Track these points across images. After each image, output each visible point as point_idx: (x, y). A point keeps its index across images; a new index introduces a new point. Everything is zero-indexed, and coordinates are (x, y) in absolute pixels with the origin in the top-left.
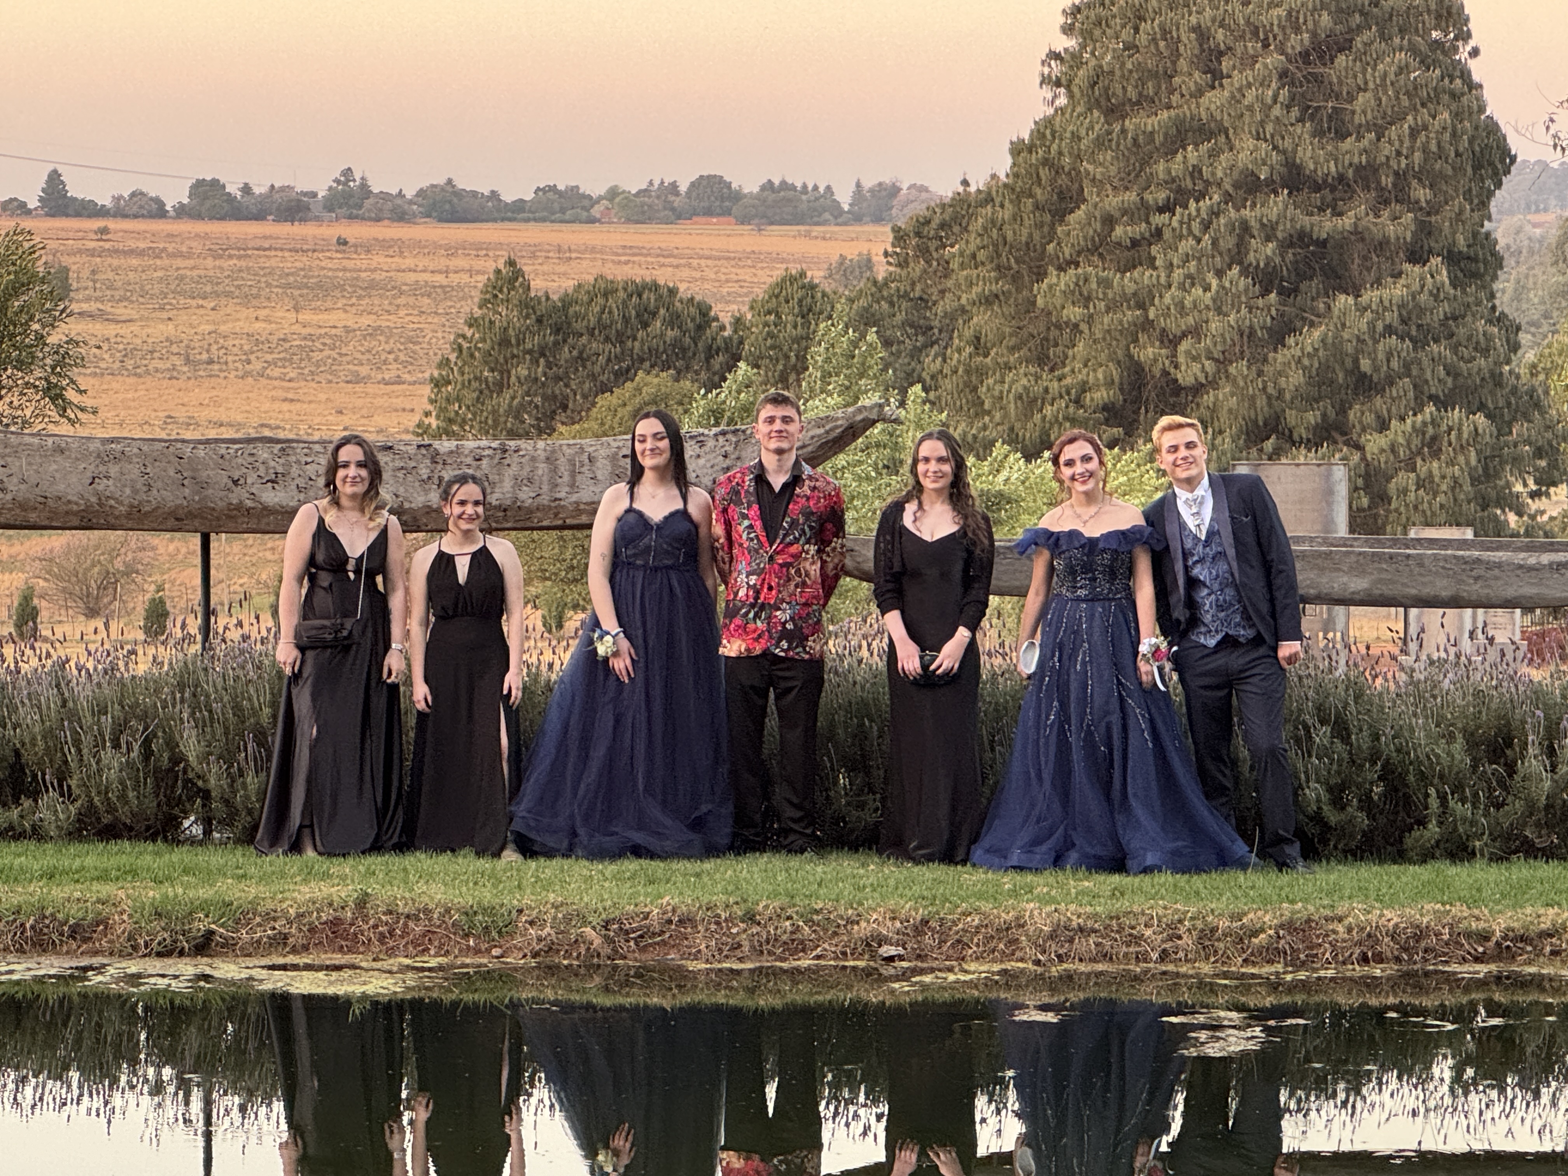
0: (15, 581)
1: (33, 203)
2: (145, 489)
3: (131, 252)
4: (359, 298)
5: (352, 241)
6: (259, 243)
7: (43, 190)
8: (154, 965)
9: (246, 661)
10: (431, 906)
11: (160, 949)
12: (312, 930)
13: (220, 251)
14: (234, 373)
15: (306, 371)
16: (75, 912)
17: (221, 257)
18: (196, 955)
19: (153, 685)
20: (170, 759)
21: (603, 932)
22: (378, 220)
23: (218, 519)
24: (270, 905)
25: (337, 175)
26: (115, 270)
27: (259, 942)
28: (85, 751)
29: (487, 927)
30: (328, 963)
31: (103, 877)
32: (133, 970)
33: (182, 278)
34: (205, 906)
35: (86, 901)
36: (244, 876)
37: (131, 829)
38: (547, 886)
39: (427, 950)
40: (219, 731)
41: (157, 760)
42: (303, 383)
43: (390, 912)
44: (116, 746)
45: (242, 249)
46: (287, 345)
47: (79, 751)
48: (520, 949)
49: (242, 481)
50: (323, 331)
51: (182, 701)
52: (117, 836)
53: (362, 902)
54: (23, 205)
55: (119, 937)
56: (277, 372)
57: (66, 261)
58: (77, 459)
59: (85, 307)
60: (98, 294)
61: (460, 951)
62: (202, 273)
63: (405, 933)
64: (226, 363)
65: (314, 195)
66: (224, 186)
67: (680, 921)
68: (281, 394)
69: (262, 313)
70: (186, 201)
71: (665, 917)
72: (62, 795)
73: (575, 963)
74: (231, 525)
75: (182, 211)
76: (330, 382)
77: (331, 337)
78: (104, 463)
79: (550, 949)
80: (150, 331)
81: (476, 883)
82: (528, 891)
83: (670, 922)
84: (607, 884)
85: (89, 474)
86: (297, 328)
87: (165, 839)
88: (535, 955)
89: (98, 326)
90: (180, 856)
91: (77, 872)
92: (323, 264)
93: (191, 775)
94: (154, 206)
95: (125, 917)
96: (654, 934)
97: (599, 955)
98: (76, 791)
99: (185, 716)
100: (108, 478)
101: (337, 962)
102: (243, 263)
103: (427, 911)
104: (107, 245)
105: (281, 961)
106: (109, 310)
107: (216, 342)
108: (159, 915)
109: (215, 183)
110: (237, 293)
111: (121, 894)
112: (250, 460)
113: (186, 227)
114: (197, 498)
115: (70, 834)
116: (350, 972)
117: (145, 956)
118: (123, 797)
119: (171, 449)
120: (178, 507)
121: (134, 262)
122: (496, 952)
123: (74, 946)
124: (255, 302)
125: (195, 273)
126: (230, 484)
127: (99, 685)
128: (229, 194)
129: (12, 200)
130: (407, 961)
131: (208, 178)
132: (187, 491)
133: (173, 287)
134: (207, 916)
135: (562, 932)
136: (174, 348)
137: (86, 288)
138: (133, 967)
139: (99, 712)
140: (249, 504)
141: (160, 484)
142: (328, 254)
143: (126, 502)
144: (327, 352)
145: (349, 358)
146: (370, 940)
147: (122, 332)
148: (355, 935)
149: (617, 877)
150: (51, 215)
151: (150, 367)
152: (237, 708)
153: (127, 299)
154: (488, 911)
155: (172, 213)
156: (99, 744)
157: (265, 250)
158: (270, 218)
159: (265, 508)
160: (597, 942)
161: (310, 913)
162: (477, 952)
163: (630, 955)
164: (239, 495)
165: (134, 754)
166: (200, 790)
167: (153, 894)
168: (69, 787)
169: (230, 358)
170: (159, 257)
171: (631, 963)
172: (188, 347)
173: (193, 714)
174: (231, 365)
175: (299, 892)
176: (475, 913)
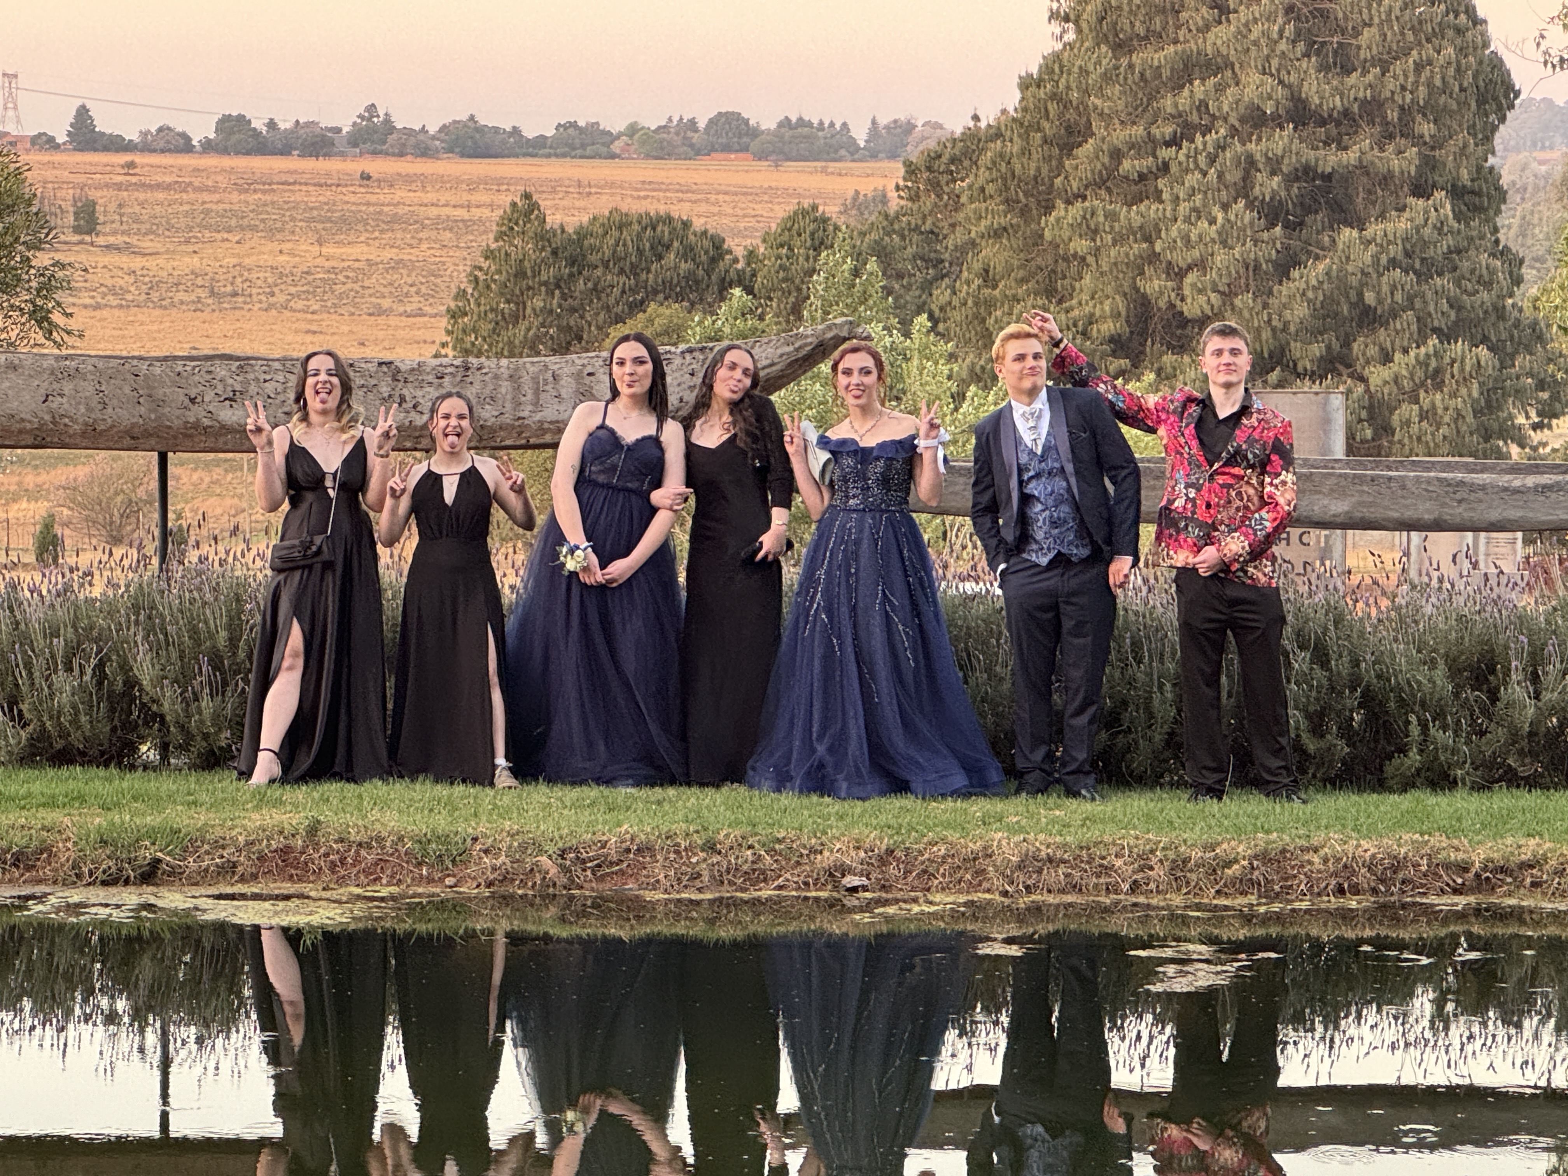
0: (39, 509)
1: (62, 138)
2: (100, 407)
3: (159, 186)
4: (382, 231)
5: (375, 176)
6: (284, 178)
7: (72, 125)
8: (97, 894)
9: (202, 583)
10: (384, 834)
11: (105, 877)
12: (262, 858)
13: (246, 185)
14: (258, 306)
15: (329, 304)
16: (19, 839)
17: (246, 191)
18: (142, 883)
19: (110, 608)
20: (125, 684)
21: (560, 861)
22: (401, 155)
23: (175, 437)
24: (219, 832)
25: (361, 110)
26: (142, 204)
27: (206, 870)
28: (37, 674)
29: (440, 856)
30: (276, 892)
31: (51, 803)
32: (76, 899)
33: (207, 212)
34: (152, 834)
35: (30, 828)
36: (195, 803)
37: (83, 754)
38: (505, 814)
39: (378, 879)
40: (174, 655)
41: (111, 684)
42: (325, 316)
43: (341, 840)
44: (69, 669)
45: (267, 183)
46: (310, 278)
47: (30, 674)
48: (474, 878)
49: (199, 399)
50: (346, 264)
51: (137, 623)
52: (71, 762)
53: (313, 829)
54: (51, 140)
55: (62, 865)
56: (300, 304)
57: (93, 194)
58: (31, 376)
59: (111, 240)
60: (125, 227)
61: (413, 879)
62: (227, 207)
63: (357, 861)
64: (250, 296)
65: (338, 130)
66: (250, 121)
67: (638, 850)
68: (304, 326)
69: (286, 246)
70: (212, 136)
71: (624, 846)
72: (13, 719)
73: (531, 892)
74: (188, 443)
75: (208, 146)
76: (353, 314)
77: (354, 270)
78: (58, 380)
79: (506, 879)
80: (176, 264)
81: (431, 810)
82: (484, 818)
83: (628, 851)
84: (566, 812)
85: (43, 391)
86: (320, 261)
87: (119, 765)
88: (490, 885)
89: (124, 259)
90: (132, 781)
91: (24, 798)
92: (346, 198)
93: (145, 700)
94: (182, 141)
95: (70, 845)
96: (612, 864)
97: (555, 885)
98: (27, 715)
99: (139, 639)
100: (61, 395)
101: (286, 892)
102: (268, 198)
103: (380, 839)
104: (134, 179)
105: (229, 890)
106: (135, 242)
107: (241, 275)
108: (104, 842)
109: (241, 118)
110: (262, 226)
111: (67, 821)
112: (209, 377)
113: (211, 161)
114: (153, 416)
115: (22, 759)
116: (297, 902)
117: (89, 884)
118: (75, 721)
119: (127, 366)
120: (134, 425)
121: (161, 196)
122: (449, 881)
123: (17, 874)
124: (279, 236)
125: (221, 206)
126: (187, 401)
127: (52, 606)
128: (255, 129)
129: (40, 135)
130: (358, 891)
131: (235, 114)
132: (143, 410)
133: (198, 221)
134: (154, 844)
135: (518, 861)
136: (199, 281)
137: (113, 222)
138: (75, 896)
139: (51, 635)
140: (206, 422)
141: (115, 402)
142: (352, 189)
143: (81, 420)
144: (349, 286)
145: (371, 291)
146: (320, 869)
147: (147, 265)
148: (306, 863)
149: (577, 806)
150: (79, 149)
151: (176, 300)
152: (194, 631)
153: (153, 233)
154: (443, 839)
155: (198, 148)
156: (51, 668)
157: (290, 184)
158: (296, 153)
159: (223, 427)
160: (553, 871)
161: (260, 842)
162: (430, 880)
163: (586, 885)
164: (195, 414)
165: (87, 678)
166: (155, 715)
167: (98, 821)
168: (20, 711)
169: (254, 291)
170: (184, 191)
171: (587, 893)
172: (212, 279)
173: (146, 638)
174: (254, 297)
175: (250, 819)
176: (429, 841)
